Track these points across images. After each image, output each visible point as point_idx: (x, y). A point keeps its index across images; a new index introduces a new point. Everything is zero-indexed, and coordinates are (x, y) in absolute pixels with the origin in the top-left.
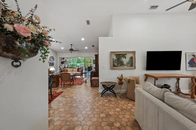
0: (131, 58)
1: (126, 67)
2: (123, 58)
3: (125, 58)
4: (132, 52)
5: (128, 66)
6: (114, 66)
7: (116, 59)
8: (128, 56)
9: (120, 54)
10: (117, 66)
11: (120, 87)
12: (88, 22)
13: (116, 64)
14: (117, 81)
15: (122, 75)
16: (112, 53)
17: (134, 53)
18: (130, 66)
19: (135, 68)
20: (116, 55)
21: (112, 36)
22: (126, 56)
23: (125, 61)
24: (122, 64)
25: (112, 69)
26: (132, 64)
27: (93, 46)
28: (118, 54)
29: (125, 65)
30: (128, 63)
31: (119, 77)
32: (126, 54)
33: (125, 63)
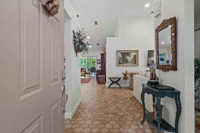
0: (135, 56)
1: (130, 64)
2: (128, 56)
3: (130, 56)
4: (136, 51)
5: (132, 63)
6: (120, 63)
7: (121, 57)
8: (132, 55)
9: (125, 53)
10: (122, 64)
11: (125, 82)
12: (96, 23)
13: (121, 62)
14: (122, 76)
15: (127, 71)
16: (118, 51)
17: (137, 51)
18: (134, 63)
19: (138, 65)
20: (121, 53)
21: (118, 37)
22: (130, 54)
23: (130, 58)
24: (126, 61)
25: (118, 66)
26: (135, 61)
27: (98, 44)
28: (123, 53)
29: (130, 63)
30: (132, 61)
31: (123, 73)
32: (130, 53)
33: (129, 60)
